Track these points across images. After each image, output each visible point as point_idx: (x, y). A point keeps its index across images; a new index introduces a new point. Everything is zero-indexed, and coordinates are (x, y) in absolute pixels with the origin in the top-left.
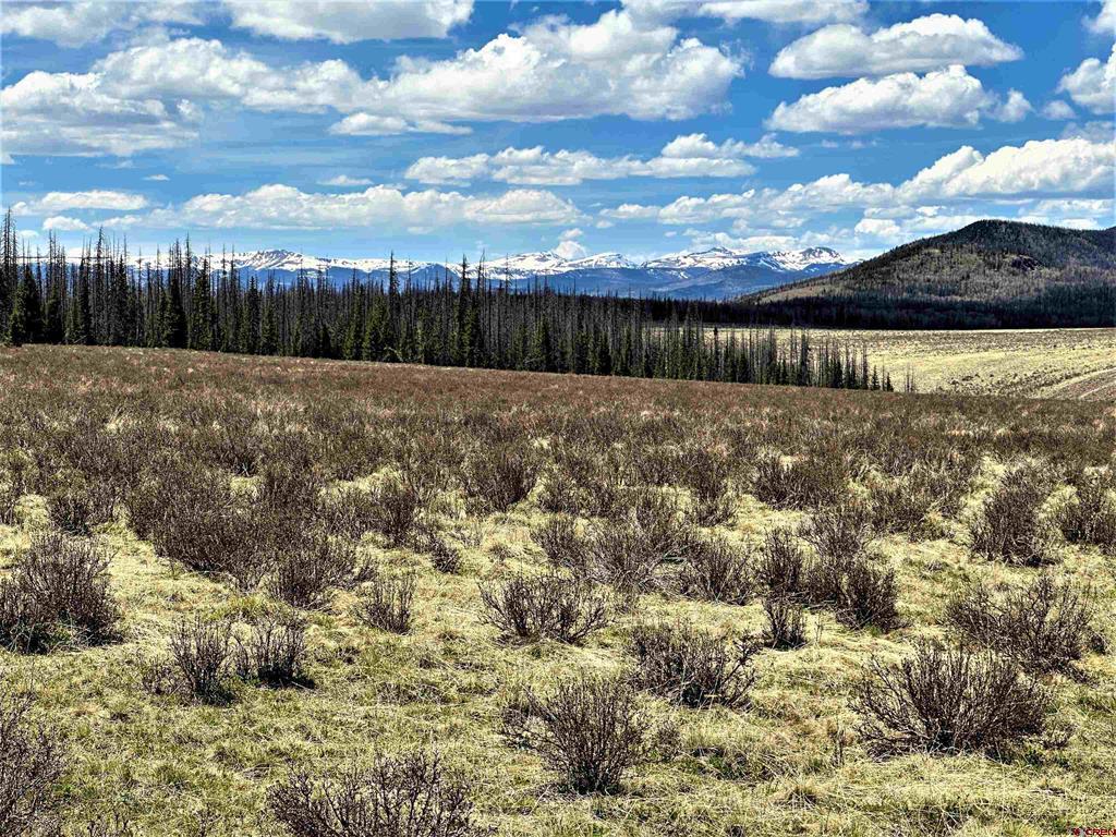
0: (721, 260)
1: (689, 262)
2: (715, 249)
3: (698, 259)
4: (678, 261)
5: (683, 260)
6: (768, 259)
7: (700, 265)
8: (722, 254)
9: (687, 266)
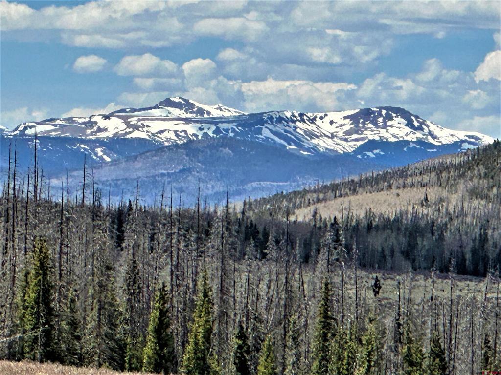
0: (181, 127)
1: (114, 126)
2: (168, 103)
3: (133, 121)
4: (90, 124)
5: (102, 123)
6: (280, 128)
7: (136, 134)
8: (183, 114)
9: (110, 134)
